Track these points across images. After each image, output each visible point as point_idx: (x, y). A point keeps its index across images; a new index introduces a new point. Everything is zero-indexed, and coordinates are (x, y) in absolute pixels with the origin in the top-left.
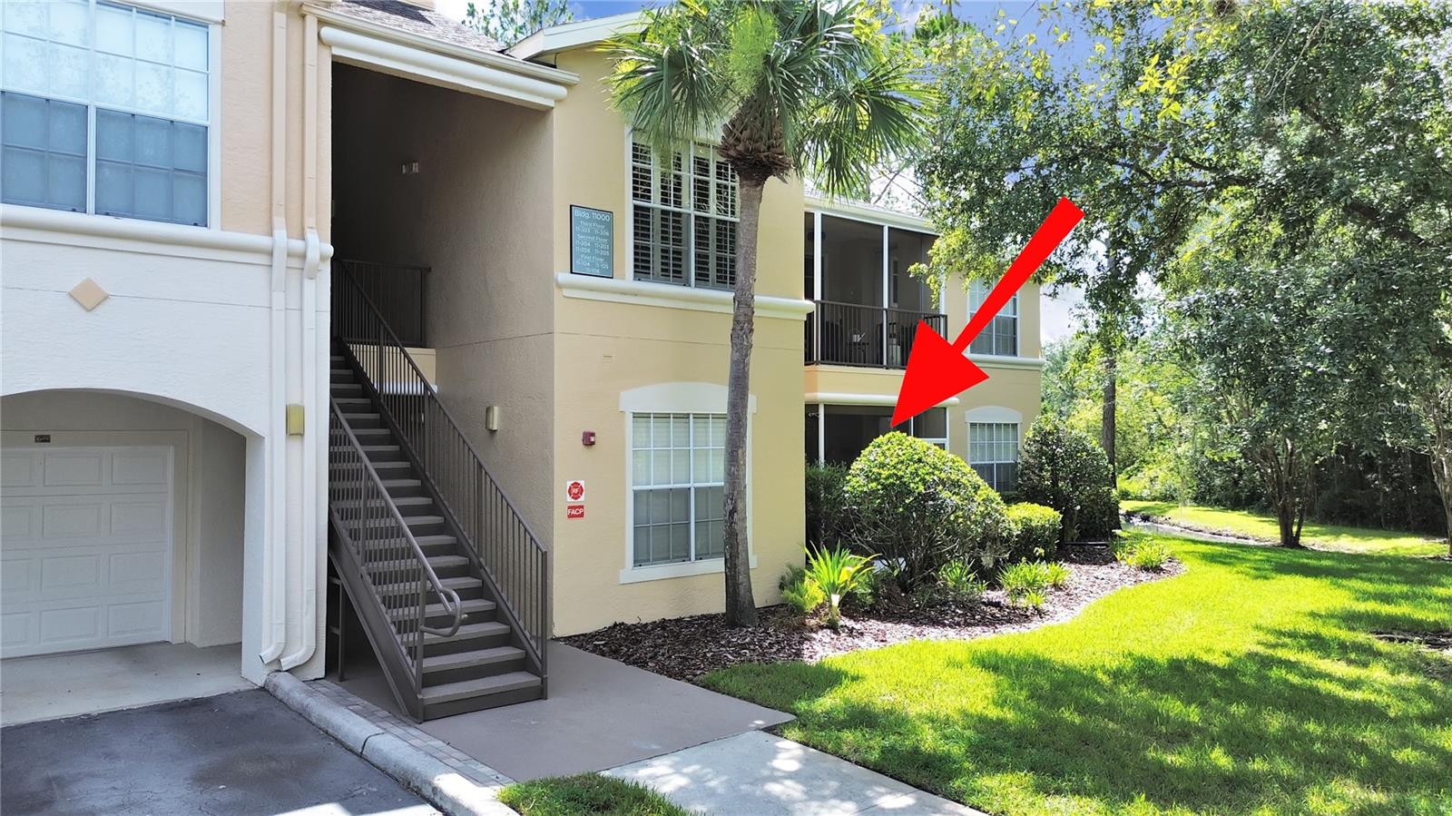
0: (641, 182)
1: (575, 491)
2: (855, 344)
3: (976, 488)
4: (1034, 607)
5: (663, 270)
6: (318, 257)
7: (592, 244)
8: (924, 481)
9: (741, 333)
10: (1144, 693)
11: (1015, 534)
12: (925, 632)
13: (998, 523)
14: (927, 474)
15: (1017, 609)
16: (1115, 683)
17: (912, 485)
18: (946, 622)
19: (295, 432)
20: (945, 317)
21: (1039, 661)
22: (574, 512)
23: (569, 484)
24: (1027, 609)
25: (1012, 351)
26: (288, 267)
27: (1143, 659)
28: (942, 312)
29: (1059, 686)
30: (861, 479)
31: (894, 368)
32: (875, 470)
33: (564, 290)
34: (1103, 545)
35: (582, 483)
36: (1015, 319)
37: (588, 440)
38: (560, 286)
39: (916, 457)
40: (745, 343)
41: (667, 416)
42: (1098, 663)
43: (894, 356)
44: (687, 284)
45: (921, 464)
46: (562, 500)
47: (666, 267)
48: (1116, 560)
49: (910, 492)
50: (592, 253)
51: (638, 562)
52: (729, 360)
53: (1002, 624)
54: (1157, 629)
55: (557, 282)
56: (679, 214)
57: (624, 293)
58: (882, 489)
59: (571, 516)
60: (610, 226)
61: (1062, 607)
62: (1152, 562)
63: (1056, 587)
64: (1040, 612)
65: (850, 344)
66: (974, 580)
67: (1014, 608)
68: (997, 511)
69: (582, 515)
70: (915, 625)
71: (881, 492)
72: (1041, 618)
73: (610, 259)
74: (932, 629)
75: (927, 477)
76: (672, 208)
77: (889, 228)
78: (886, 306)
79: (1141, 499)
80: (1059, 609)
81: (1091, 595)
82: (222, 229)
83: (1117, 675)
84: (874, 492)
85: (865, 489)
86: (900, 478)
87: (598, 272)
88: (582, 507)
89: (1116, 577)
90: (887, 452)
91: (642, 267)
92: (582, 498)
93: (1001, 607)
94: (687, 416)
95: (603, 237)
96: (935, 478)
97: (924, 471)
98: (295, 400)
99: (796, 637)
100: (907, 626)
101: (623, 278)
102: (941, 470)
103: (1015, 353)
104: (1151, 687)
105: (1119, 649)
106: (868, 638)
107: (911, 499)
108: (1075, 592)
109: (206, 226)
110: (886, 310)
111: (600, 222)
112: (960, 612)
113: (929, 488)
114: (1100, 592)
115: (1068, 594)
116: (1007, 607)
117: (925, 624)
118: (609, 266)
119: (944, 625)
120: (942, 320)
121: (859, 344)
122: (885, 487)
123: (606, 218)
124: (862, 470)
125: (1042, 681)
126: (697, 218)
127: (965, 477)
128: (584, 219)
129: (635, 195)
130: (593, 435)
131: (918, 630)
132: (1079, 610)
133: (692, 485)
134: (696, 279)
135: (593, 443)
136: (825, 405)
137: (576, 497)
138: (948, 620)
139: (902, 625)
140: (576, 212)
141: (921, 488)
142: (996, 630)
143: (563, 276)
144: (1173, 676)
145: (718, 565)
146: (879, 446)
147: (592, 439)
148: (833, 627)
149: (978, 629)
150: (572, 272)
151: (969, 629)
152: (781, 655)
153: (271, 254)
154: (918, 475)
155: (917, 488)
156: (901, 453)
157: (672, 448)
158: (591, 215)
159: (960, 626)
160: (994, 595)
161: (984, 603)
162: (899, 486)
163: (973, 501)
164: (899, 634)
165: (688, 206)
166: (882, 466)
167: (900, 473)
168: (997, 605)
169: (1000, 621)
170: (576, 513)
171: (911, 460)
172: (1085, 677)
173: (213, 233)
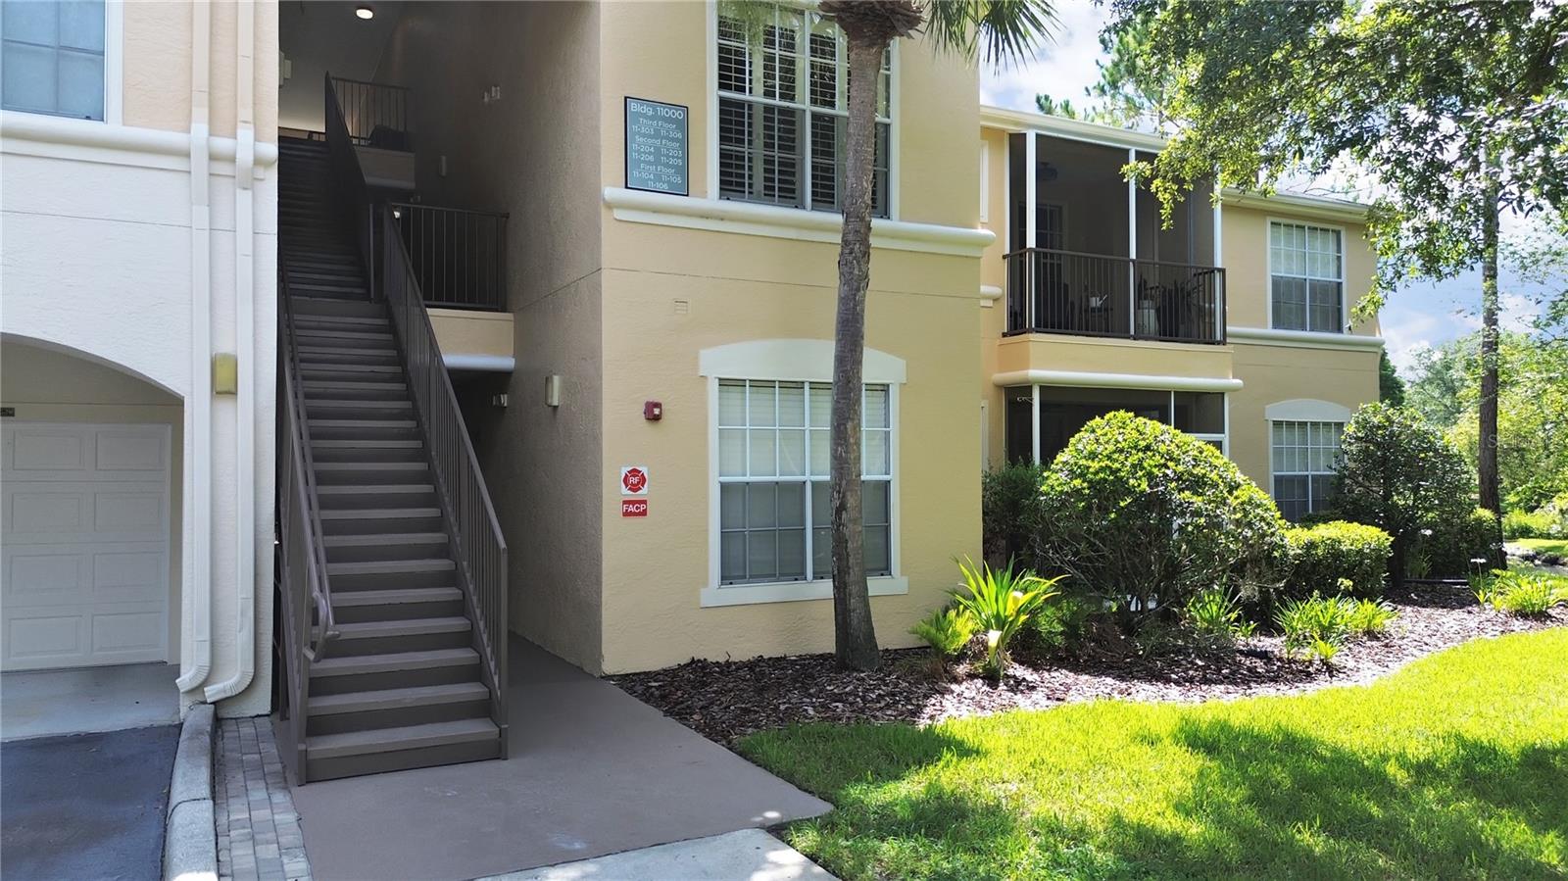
0: (731, 71)
1: (635, 480)
2: (1093, 309)
3: (1233, 487)
4: (1322, 660)
5: (766, 188)
6: (251, 158)
7: (658, 149)
8: (1150, 476)
9: (851, 258)
10: (1464, 805)
11: (1292, 553)
12: (1133, 690)
13: (1263, 536)
14: (1156, 466)
15: (1295, 662)
16: (1418, 783)
17: (1132, 481)
18: (1173, 676)
19: (224, 389)
20: (1223, 271)
21: (1294, 741)
22: (632, 509)
23: (624, 471)
24: (1311, 663)
25: (1336, 326)
26: (211, 174)
27: (1476, 745)
28: (1218, 264)
29: (1307, 784)
30: (1063, 477)
31: (1146, 339)
32: (1083, 462)
33: (615, 211)
34: (1465, 584)
35: (644, 470)
36: (1340, 284)
37: (653, 413)
38: (610, 206)
39: (1143, 444)
40: (856, 272)
41: (768, 384)
42: (1394, 748)
43: (1146, 323)
44: (801, 205)
45: (1150, 454)
46: (614, 492)
47: (770, 184)
48: (1478, 602)
49: (1130, 491)
50: (657, 163)
51: (727, 578)
52: (837, 297)
53: (1262, 682)
54: (1519, 701)
55: (604, 199)
56: (791, 112)
57: (705, 216)
58: (1089, 488)
59: (627, 514)
60: (684, 125)
61: (1371, 664)
62: (1533, 605)
63: (1371, 634)
64: (1330, 670)
65: (1086, 311)
66: (1236, 620)
67: (1290, 661)
68: (1263, 519)
69: (644, 513)
70: (1123, 679)
71: (1087, 491)
72: (1331, 676)
73: (684, 171)
74: (1146, 686)
75: (1155, 470)
76: (777, 102)
77: (1137, 152)
78: (1133, 255)
79: (1548, 536)
80: (1365, 664)
81: (1425, 647)
82: (124, 125)
83: (1424, 771)
84: (1078, 492)
85: (1066, 489)
86: (1114, 472)
87: (665, 187)
88: (645, 502)
89: (1473, 625)
90: (1101, 438)
91: (732, 183)
92: (644, 491)
93: (1271, 659)
94: (800, 385)
95: (673, 140)
96: (1168, 472)
97: (1152, 463)
98: (225, 347)
99: (925, 687)
100: (1109, 680)
101: (704, 195)
102: (1177, 462)
103: (1339, 330)
104: (1481, 794)
105: (1439, 730)
106: (1038, 695)
107: (1129, 501)
108: (1400, 642)
109: (103, 120)
110: (1133, 261)
111: (669, 120)
112: (1200, 663)
113: (1157, 485)
114: (1440, 644)
115: (1386, 646)
116: (1280, 659)
117: (1139, 679)
118: (683, 180)
119: (1167, 681)
120: (1218, 276)
121: (1100, 309)
122: (1092, 484)
123: (678, 114)
124: (1065, 463)
125: (1281, 775)
126: (814, 116)
127: (1215, 472)
128: (645, 116)
129: (722, 86)
130: (658, 405)
131: (1123, 686)
132: (1396, 668)
133: (808, 478)
134: (813, 200)
135: (657, 418)
136: (1041, 387)
137: (635, 488)
138: (1176, 673)
139: (1103, 677)
140: (633, 106)
141: (1144, 486)
142: (1248, 691)
143: (612, 191)
144: (1526, 778)
145: (826, 588)
146: (1093, 431)
147: (657, 411)
148: (992, 678)
149: (1219, 689)
150: (627, 187)
151: (1204, 687)
152: (889, 712)
153: (187, 155)
154: (1143, 468)
155: (1139, 485)
156: (1120, 438)
157: (777, 427)
158: (655, 110)
159: (1192, 682)
160: (1266, 643)
161: (1241, 652)
162: (1113, 483)
163: (1225, 504)
164: (1089, 692)
165: (803, 102)
166: (1093, 456)
167: (1117, 465)
168: (1264, 655)
169: (1260, 679)
170: (636, 509)
171: (1135, 447)
172: (1364, 771)
173: (112, 127)
